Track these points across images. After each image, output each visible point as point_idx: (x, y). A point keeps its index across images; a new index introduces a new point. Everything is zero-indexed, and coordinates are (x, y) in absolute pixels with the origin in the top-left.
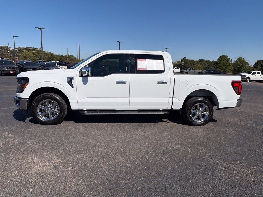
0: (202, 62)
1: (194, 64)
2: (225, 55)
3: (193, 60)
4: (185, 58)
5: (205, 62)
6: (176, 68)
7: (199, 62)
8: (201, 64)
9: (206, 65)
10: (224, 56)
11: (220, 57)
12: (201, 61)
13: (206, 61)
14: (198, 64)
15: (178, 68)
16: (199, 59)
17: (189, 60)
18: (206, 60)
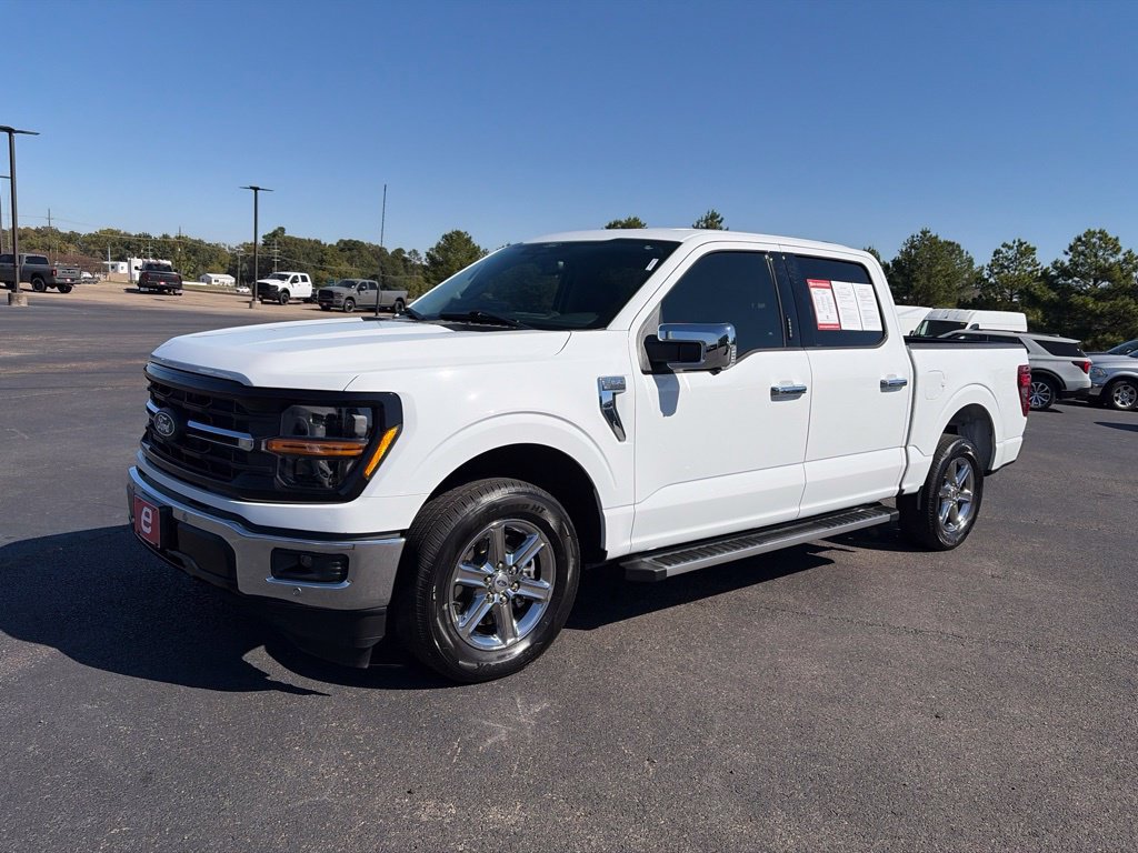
0: (355, 252)
1: (321, 261)
2: (463, 231)
3: (318, 242)
4: (282, 229)
5: (365, 253)
6: (296, 277)
7: (342, 250)
8: (350, 261)
9: (370, 265)
10: (458, 233)
11: (445, 237)
12: (349, 249)
13: (367, 249)
14: (338, 261)
15: (304, 279)
16: (341, 241)
17: (300, 240)
18: (371, 245)
